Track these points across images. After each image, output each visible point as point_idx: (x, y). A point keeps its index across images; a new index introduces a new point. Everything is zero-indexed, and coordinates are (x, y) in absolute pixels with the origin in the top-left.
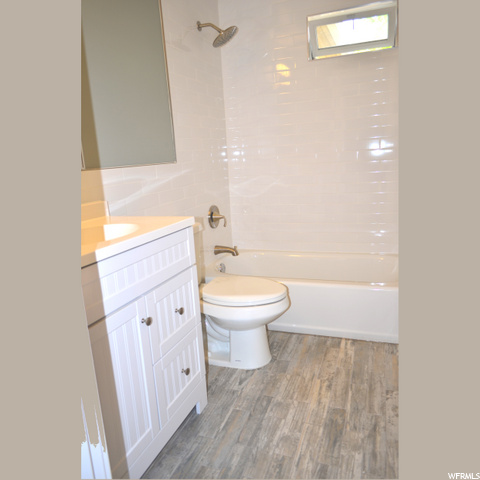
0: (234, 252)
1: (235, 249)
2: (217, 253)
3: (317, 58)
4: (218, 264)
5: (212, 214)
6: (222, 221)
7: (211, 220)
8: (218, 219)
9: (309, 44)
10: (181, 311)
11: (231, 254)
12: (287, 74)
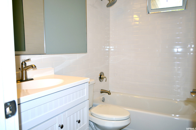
0: (109, 93)
1: (109, 92)
2: (102, 92)
3: (150, 13)
4: (102, 97)
5: (101, 76)
6: (105, 79)
7: (100, 78)
8: (103, 78)
9: (147, 7)
10: (79, 122)
11: (108, 94)
12: (138, 19)
